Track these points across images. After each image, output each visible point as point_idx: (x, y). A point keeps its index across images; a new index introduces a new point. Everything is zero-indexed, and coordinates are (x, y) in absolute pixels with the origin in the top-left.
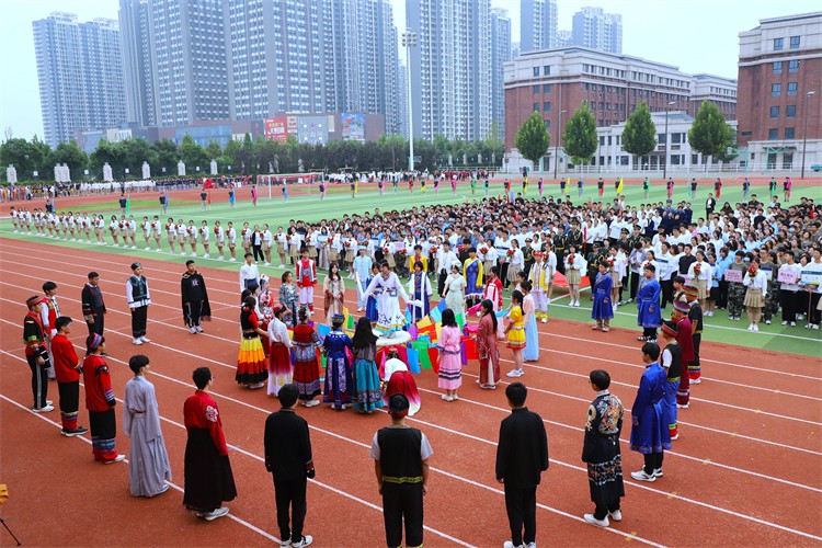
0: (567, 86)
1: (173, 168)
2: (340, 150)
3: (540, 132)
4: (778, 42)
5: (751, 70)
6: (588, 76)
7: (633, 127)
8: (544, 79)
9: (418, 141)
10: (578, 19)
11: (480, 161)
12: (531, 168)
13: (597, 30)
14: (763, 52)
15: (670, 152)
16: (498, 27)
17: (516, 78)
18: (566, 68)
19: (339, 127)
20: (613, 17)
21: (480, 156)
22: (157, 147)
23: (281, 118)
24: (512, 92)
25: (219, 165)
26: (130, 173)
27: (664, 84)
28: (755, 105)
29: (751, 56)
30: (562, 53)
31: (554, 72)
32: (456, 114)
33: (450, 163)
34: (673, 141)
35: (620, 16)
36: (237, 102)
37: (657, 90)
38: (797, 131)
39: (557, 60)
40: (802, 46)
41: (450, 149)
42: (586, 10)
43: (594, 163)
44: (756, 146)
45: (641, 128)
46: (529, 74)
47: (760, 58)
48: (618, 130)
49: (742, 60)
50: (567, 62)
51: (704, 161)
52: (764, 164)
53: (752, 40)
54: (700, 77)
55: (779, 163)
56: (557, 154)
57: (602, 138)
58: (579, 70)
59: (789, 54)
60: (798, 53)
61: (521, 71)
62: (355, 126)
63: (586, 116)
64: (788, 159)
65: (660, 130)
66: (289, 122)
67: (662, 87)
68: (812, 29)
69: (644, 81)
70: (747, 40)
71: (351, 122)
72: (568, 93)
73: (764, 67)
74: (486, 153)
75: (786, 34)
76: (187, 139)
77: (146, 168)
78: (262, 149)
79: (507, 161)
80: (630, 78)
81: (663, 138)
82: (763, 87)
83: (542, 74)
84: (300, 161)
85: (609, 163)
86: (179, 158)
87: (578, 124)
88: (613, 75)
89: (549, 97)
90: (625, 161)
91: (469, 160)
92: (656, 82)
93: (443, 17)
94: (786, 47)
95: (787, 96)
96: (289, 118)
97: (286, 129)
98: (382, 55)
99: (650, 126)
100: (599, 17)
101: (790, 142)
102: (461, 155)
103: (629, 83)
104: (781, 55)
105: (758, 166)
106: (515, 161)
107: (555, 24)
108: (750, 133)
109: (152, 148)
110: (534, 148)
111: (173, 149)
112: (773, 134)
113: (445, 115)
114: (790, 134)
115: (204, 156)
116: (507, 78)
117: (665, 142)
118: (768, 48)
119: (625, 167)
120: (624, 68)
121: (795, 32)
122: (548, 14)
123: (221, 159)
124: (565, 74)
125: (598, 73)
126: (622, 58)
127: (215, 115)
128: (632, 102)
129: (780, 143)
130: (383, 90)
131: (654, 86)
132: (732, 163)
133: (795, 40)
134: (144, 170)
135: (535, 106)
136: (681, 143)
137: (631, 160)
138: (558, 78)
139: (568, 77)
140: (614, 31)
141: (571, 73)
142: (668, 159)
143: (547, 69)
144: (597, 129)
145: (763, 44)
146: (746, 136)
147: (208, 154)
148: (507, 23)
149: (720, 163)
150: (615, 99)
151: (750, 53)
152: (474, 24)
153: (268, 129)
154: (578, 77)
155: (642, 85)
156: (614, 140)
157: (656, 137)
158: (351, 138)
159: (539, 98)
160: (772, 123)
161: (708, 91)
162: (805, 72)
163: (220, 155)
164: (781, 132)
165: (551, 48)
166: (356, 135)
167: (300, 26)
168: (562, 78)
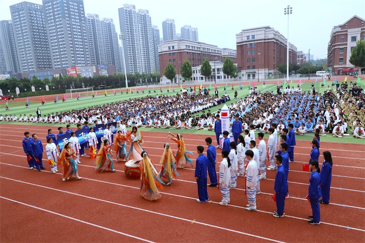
0: (180, 53)
1: (29, 89)
2: (98, 79)
3: (172, 70)
4: (248, 37)
5: (241, 47)
6: (187, 49)
7: (204, 66)
8: (172, 51)
9: (128, 74)
10: (183, 29)
11: (152, 81)
12: (170, 82)
13: (189, 33)
14: (244, 40)
15: (217, 75)
16: (155, 32)
17: (162, 51)
18: (180, 46)
19: (97, 70)
20: (194, 29)
21: (151, 79)
22: (22, 81)
23: (74, 68)
24: (162, 56)
25: (49, 87)
26: (10, 92)
27: (213, 52)
28: (242, 58)
29: (240, 42)
30: (178, 41)
31: (176, 48)
32: (142, 64)
33: (141, 82)
34: (218, 71)
35: (197, 29)
36: (55, 62)
37: (211, 54)
38: (256, 67)
39: (177, 44)
40: (256, 39)
41: (140, 77)
42: (185, 26)
43: (192, 80)
44: (244, 72)
45: (206, 67)
46: (167, 49)
47: (243, 42)
48: (199, 68)
49: (237, 43)
50: (180, 44)
51: (228, 78)
52: (247, 78)
53: (240, 36)
54: (225, 49)
55: (251, 77)
56: (179, 76)
57: (194, 71)
58: (184, 47)
59: (252, 41)
60: (254, 41)
61: (164, 48)
62: (104, 70)
63: (188, 63)
64: (254, 76)
65: (213, 67)
66: (77, 69)
67: (212, 53)
68: (259, 33)
69: (206, 51)
70: (238, 37)
71: (102, 68)
72: (181, 56)
73: (244, 46)
74: (154, 78)
75: (250, 34)
76: (34, 77)
77: (17, 89)
78: (67, 80)
79: (161, 80)
80: (202, 50)
81: (214, 70)
82: (244, 52)
83: (171, 49)
84: (83, 84)
85: (197, 79)
86: (32, 85)
87: (185, 66)
88: (196, 49)
89: (175, 57)
90: (202, 78)
91: (148, 80)
92: (211, 51)
93: (134, 28)
94: (251, 39)
95: (252, 55)
96: (77, 68)
97: (76, 72)
98: (112, 43)
99: (210, 66)
100: (190, 29)
101: (254, 70)
102: (145, 79)
103: (202, 52)
104: (249, 41)
105: (245, 78)
106: (165, 80)
107: (175, 31)
108: (241, 68)
109: (20, 81)
110: (171, 75)
111: (29, 81)
112: (249, 68)
113: (138, 64)
114: (254, 67)
115: (42, 84)
116: (159, 51)
117: (215, 71)
118: (245, 39)
119: (202, 81)
120: (199, 46)
121: (253, 34)
122: (172, 27)
123: (50, 84)
124: (179, 49)
125: (191, 48)
126: (198, 43)
127: (46, 68)
128: (203, 58)
129: (251, 71)
130: (114, 56)
131: (210, 53)
132: (237, 78)
133: (253, 36)
134: (17, 90)
135: (170, 60)
136: (220, 72)
137: (204, 78)
138: (177, 50)
139: (181, 50)
140: (195, 34)
141: (182, 48)
142: (216, 77)
143: (173, 47)
144: (192, 68)
145: (244, 38)
146: (240, 69)
147: (44, 82)
148: (158, 31)
149: (233, 78)
150: (197, 57)
151: (240, 41)
152: (146, 31)
153: (69, 72)
154: (184, 50)
155: (206, 52)
156: (198, 71)
157: (212, 70)
158: (103, 74)
159: (171, 57)
160: (248, 64)
161: (228, 54)
162: (257, 47)
163: (49, 83)
164: (251, 67)
165: (174, 40)
166: (104, 73)
167: (79, 32)
168: (179, 50)
